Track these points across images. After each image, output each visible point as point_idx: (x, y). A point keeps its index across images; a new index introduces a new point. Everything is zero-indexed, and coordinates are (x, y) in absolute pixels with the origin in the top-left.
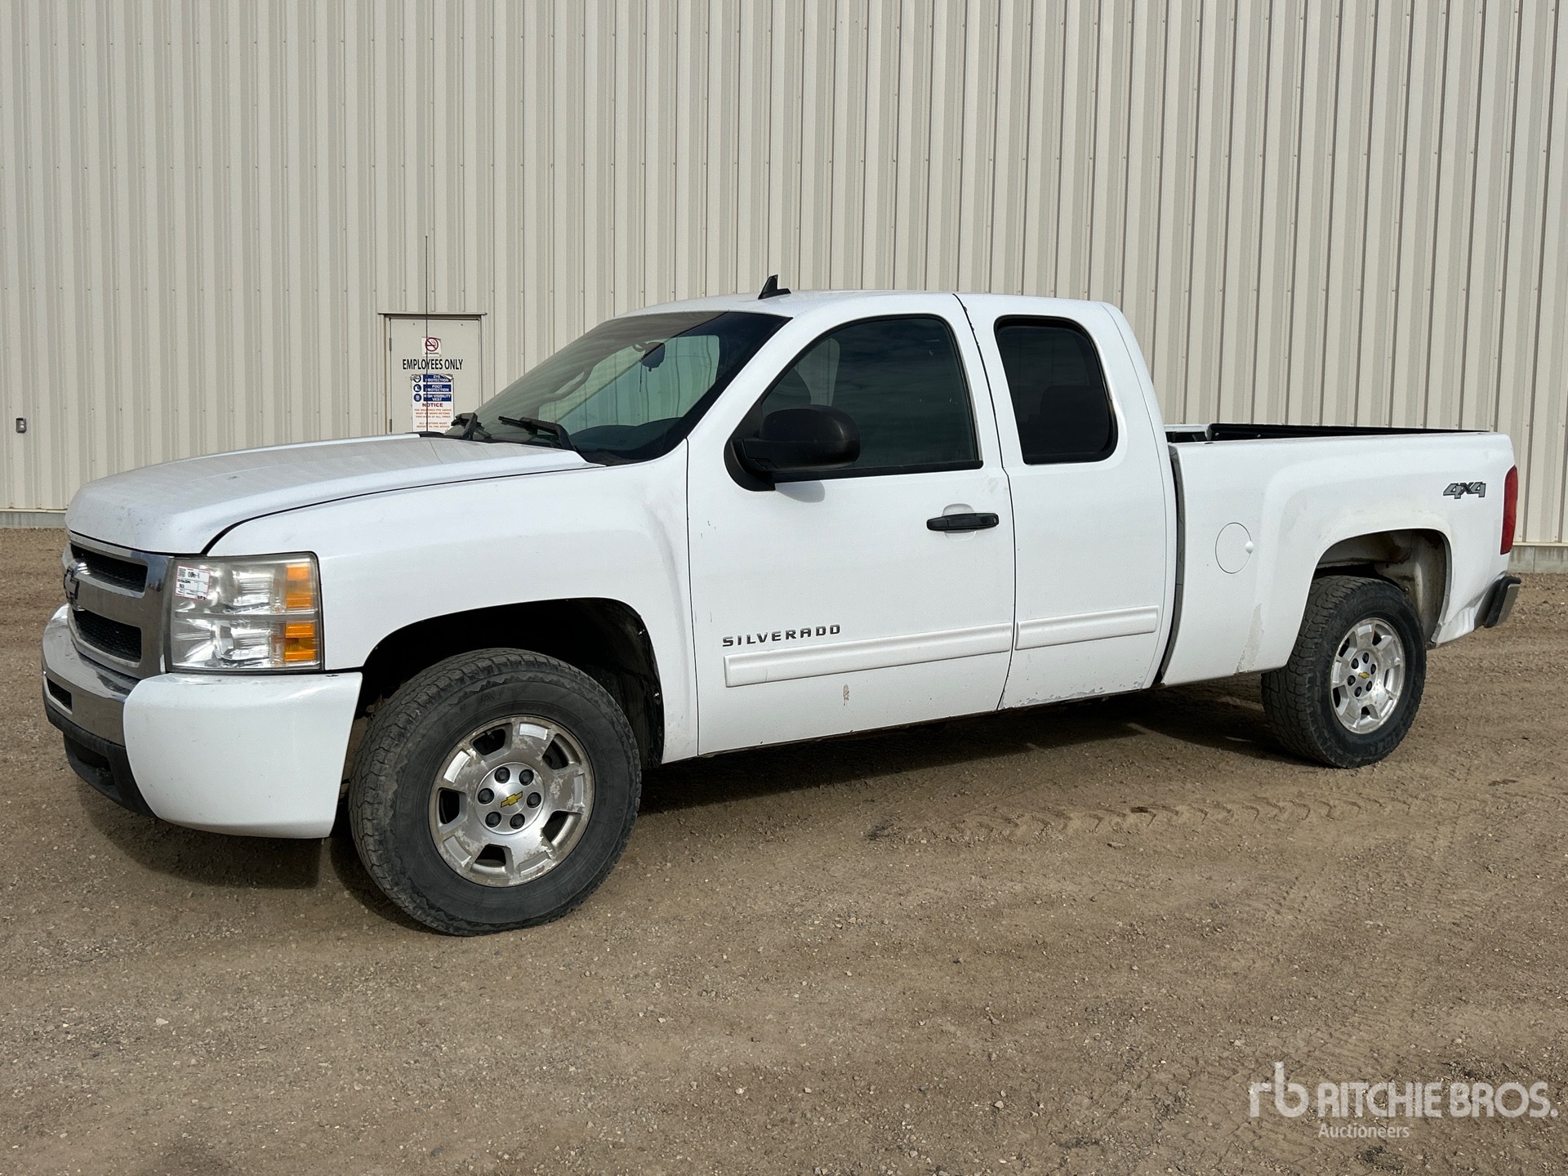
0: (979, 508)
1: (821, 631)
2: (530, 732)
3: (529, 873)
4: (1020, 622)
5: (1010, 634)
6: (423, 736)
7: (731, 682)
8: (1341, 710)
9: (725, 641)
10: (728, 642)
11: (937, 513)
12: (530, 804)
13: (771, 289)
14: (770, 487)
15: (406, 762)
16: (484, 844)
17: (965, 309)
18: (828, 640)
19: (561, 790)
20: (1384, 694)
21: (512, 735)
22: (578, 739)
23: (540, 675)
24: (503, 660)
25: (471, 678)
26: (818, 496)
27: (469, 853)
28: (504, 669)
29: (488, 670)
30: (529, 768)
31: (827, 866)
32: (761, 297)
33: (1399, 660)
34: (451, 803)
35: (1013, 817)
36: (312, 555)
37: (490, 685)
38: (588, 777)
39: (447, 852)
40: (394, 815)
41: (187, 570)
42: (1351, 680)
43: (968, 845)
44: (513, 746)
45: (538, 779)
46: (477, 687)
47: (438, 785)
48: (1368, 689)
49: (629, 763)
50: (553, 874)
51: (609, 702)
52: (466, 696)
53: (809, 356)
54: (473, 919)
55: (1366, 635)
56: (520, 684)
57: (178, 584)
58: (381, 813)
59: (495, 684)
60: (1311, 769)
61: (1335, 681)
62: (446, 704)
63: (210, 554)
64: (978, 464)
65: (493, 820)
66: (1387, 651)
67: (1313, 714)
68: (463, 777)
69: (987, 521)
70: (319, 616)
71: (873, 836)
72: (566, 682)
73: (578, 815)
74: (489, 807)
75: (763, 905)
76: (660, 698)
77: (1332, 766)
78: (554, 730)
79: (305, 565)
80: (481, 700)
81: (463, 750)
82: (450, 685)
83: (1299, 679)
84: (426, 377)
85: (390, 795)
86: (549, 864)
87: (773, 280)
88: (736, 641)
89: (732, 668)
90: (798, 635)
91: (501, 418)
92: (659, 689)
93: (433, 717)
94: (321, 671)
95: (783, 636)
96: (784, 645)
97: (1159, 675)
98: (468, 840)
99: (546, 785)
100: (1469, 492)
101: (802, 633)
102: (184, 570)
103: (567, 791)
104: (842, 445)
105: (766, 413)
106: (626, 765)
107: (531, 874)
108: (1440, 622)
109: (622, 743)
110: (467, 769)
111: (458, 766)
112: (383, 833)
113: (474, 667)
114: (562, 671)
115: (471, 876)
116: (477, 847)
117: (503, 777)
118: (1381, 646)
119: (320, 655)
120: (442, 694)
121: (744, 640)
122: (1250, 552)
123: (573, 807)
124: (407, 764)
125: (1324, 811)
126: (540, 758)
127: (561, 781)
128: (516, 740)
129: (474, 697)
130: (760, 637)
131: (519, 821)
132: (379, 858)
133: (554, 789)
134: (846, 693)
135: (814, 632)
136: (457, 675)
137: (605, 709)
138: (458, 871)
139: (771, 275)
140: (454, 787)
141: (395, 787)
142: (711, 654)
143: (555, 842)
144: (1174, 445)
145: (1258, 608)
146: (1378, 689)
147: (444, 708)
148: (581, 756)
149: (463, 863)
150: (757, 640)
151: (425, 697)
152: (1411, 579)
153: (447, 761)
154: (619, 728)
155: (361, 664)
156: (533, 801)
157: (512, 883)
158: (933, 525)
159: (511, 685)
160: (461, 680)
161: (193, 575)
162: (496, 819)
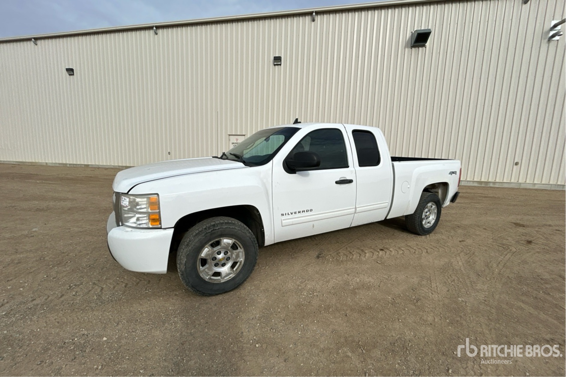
0: (348, 178)
1: (307, 211)
2: (227, 241)
3: (227, 278)
4: (357, 206)
5: (354, 210)
6: (194, 245)
7: (283, 225)
8: (424, 223)
9: (282, 214)
10: (283, 215)
11: (338, 180)
12: (227, 260)
13: (296, 122)
14: (295, 173)
15: (189, 252)
16: (213, 272)
17: (345, 127)
18: (309, 213)
19: (236, 256)
20: (432, 218)
21: (221, 242)
22: (240, 242)
23: (229, 226)
24: (218, 222)
25: (209, 228)
26: (308, 175)
27: (209, 275)
28: (218, 225)
29: (214, 225)
30: (227, 250)
31: (307, 269)
32: (294, 124)
33: (436, 211)
34: (204, 262)
35: (351, 251)
36: (157, 194)
37: (214, 230)
38: (243, 252)
39: (203, 275)
40: (185, 268)
41: (124, 198)
42: (426, 216)
43: (342, 261)
44: (222, 245)
45: (229, 253)
46: (210, 231)
47: (199, 257)
48: (429, 218)
49: (255, 248)
50: (233, 279)
51: (249, 232)
52: (207, 233)
53: (305, 139)
54: (210, 293)
55: (430, 206)
56: (223, 229)
57: (122, 201)
58: (182, 267)
59: (216, 230)
60: (415, 236)
61: (423, 217)
62: (201, 236)
63: (129, 193)
64: (348, 167)
65: (216, 265)
66: (434, 209)
67: (418, 224)
68: (207, 255)
69: (350, 181)
70: (159, 212)
71: (318, 257)
72: (237, 228)
73: (241, 262)
74: (215, 262)
75: (290, 285)
76: (264, 230)
77: (420, 235)
78: (234, 240)
79: (156, 197)
80: (211, 235)
81: (207, 247)
82: (202, 230)
83: (416, 216)
85: (184, 262)
86: (232, 276)
87: (297, 120)
88: (285, 214)
89: (284, 222)
90: (301, 212)
91: (230, 153)
92: (263, 228)
93: (197, 240)
94: (161, 228)
95: (297, 212)
96: (298, 215)
97: (386, 217)
98: (208, 271)
99: (232, 255)
100: (454, 173)
101: (303, 212)
102: (123, 198)
103: (238, 256)
104: (315, 162)
105: (294, 153)
106: (254, 249)
107: (227, 279)
108: (445, 202)
109: (253, 243)
110: (208, 253)
111: (205, 252)
112: (183, 272)
113: (209, 225)
114: (236, 225)
115: (210, 281)
116: (211, 273)
117: (219, 254)
118: (432, 208)
119: (160, 224)
120: (200, 233)
121: (287, 214)
122: (409, 188)
123: (239, 260)
124: (189, 254)
125: (425, 251)
126: (230, 248)
127: (236, 254)
128: (222, 244)
129: (209, 234)
130: (291, 213)
131: (224, 265)
132: (182, 278)
133: (234, 256)
134: (313, 226)
135: (305, 211)
136: (204, 227)
137: (248, 235)
138: (206, 280)
139: (297, 118)
140: (204, 258)
141: (185, 260)
142: (278, 218)
143: (234, 269)
144: (393, 162)
145: (409, 201)
146: (431, 218)
147: (200, 237)
148: (241, 247)
149: (207, 278)
150: (290, 214)
151: (195, 234)
152: (438, 192)
153: (202, 251)
154: (252, 239)
155: (173, 226)
156: (228, 259)
157: (222, 282)
158: (337, 183)
159: (221, 230)
160: (206, 229)
161: (125, 199)
162: (217, 265)
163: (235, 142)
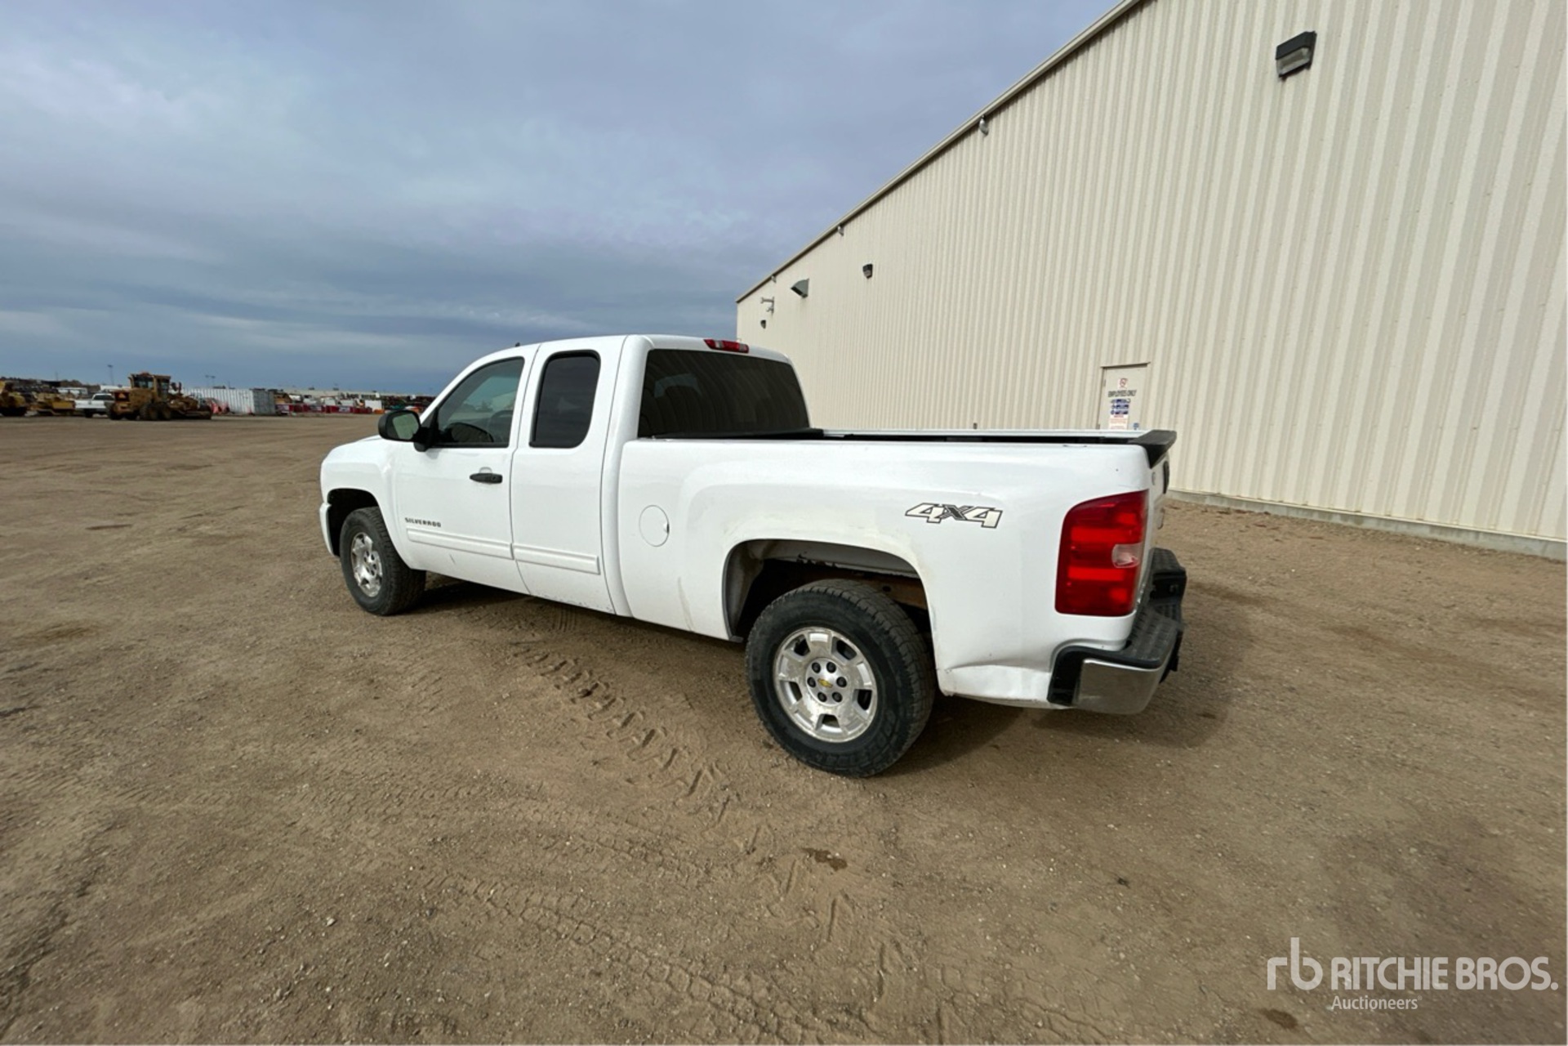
0: (496, 471)
1: (434, 524)
4: (515, 544)
5: (508, 549)
7: (410, 538)
9: (406, 519)
10: (407, 521)
11: (476, 471)
17: (537, 351)
21: (364, 539)
27: (361, 578)
33: (871, 685)
55: (820, 644)
64: (508, 445)
66: (851, 669)
69: (497, 480)
81: (356, 540)
84: (1119, 401)
89: (409, 532)
90: (427, 523)
95: (422, 522)
96: (423, 527)
100: (960, 517)
117: (368, 555)
121: (411, 521)
122: (666, 531)
128: (365, 542)
130: (415, 520)
134: (452, 558)
135: (432, 524)
145: (680, 581)
150: (415, 522)
158: (473, 478)
163: (1118, 388)
